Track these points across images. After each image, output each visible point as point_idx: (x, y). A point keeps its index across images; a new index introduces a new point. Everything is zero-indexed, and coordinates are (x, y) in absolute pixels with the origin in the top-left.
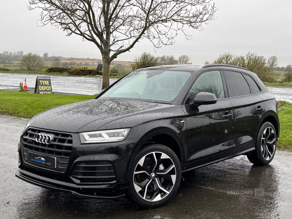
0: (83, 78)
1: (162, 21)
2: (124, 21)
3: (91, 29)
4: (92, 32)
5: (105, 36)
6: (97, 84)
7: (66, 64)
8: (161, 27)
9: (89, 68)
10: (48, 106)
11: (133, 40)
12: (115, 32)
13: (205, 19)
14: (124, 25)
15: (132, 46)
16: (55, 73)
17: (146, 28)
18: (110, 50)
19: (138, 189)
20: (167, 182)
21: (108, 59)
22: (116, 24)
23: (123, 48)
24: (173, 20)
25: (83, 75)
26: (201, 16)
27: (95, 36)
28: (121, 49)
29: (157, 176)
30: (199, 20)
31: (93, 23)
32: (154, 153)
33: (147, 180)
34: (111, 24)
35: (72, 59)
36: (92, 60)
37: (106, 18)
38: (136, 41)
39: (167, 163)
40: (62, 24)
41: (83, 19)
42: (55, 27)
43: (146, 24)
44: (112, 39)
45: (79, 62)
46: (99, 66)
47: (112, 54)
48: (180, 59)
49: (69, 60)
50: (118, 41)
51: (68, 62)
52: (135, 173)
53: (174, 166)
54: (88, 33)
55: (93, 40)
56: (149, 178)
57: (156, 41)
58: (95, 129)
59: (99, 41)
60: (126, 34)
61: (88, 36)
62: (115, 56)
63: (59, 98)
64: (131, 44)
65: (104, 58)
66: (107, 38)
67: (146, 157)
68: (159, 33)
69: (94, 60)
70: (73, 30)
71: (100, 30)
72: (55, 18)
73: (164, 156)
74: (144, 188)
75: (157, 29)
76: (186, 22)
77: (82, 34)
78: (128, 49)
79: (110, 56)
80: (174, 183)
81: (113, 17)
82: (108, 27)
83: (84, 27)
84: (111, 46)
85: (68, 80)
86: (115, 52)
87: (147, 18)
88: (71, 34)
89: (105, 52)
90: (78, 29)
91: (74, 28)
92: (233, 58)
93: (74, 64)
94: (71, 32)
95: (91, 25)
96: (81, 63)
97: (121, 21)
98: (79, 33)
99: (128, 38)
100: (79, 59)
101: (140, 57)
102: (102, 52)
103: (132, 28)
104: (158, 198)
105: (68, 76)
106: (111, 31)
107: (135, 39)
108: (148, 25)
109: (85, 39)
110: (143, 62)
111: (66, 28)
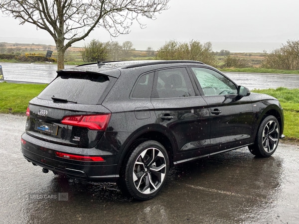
0: (32, 65)
1: (117, 10)
2: (78, 10)
3: (43, 17)
4: (45, 20)
5: (58, 24)
7: (11, 49)
8: (117, 16)
9: (37, 54)
10: (6, 97)
13: (158, 8)
14: (78, 13)
15: (87, 35)
16: (3, 60)
17: (101, 16)
18: (64, 38)
21: (62, 48)
22: (69, 12)
23: (76, 37)
24: (128, 9)
25: (32, 62)
26: (155, 6)
27: (48, 24)
30: (152, 9)
31: (46, 11)
34: (64, 12)
35: (17, 45)
36: (37, 45)
37: (59, 5)
38: (92, 29)
40: (13, 12)
41: (35, 7)
42: (6, 15)
43: (101, 13)
44: (65, 27)
45: (25, 47)
46: (48, 53)
47: (66, 42)
49: (14, 45)
50: (71, 29)
51: (13, 47)
54: (41, 21)
55: (46, 28)
59: (52, 29)
60: (80, 22)
61: (41, 24)
62: (69, 45)
63: (14, 88)
64: (86, 32)
65: (58, 46)
66: (60, 27)
68: (115, 22)
69: (39, 45)
70: (26, 18)
71: (53, 18)
72: (5, 6)
75: (112, 18)
76: (139, 12)
77: (35, 23)
78: (83, 38)
79: (65, 45)
81: (66, 5)
82: (61, 14)
83: (36, 15)
84: (64, 34)
85: (17, 67)
86: (68, 41)
87: (102, 7)
88: (24, 22)
89: (59, 40)
90: (30, 17)
92: (178, 45)
93: (20, 50)
94: (24, 20)
95: (44, 13)
96: (26, 49)
97: (75, 9)
98: (33, 21)
99: (81, 26)
100: (24, 45)
101: (89, 43)
102: (56, 41)
103: (85, 16)
105: (16, 62)
106: (64, 19)
107: (90, 28)
108: (103, 14)
109: (38, 28)
110: (93, 49)
111: (18, 16)
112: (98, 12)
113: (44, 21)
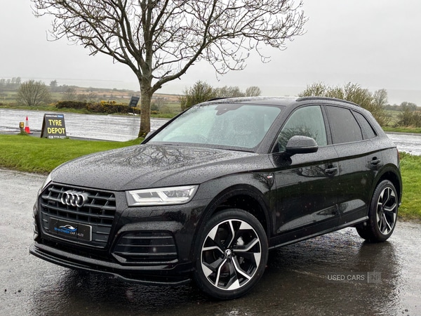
0: (109, 117)
1: (228, 35)
2: (173, 35)
3: (124, 45)
4: (126, 50)
5: (144, 56)
6: (130, 125)
7: (83, 96)
8: (227, 44)
9: (118, 103)
10: (64, 155)
11: (185, 62)
12: (159, 51)
13: (289, 33)
14: (172, 41)
15: (183, 71)
16: (68, 110)
17: (203, 46)
18: (152, 77)
19: (207, 272)
20: (247, 263)
21: (148, 90)
22: (161, 39)
23: (170, 74)
24: (244, 34)
25: (110, 113)
26: (284, 29)
27: (130, 55)
28: (167, 75)
29: (233, 254)
30: (280, 34)
31: (128, 38)
32: (230, 221)
33: (220, 259)
34: (153, 39)
35: (92, 90)
36: (120, 91)
37: (146, 29)
38: (190, 63)
39: (247, 236)
40: (82, 38)
41: (113, 32)
42: (73, 43)
43: (205, 40)
44: (154, 61)
45: (103, 94)
46: (132, 100)
47: (154, 82)
48: (248, 91)
49: (88, 90)
50: (163, 64)
51: (86, 93)
52: (204, 249)
53: (258, 240)
54: (120, 51)
55: (128, 62)
56: (223, 256)
57: (219, 65)
58: (148, 186)
59: (135, 63)
60: (175, 54)
61: (121, 56)
62: (158, 86)
63: (78, 145)
64: (183, 68)
65: (143, 88)
66: (147, 59)
67: (219, 227)
68: (224, 52)
69: (123, 91)
70: (99, 47)
71: (137, 47)
72: (72, 30)
73: (244, 226)
74: (215, 271)
75: (220, 47)
76: (261, 38)
77: (111, 53)
78: (178, 76)
79: (152, 86)
80: (258, 264)
81: (156, 29)
82: (149, 42)
83: (114, 43)
84: (153, 70)
85: (88, 120)
86: (158, 80)
87: (206, 31)
88: (96, 52)
89: (144, 79)
90: (106, 46)
91: (100, 45)
92: (326, 91)
93: (95, 97)
94: (96, 50)
95: (125, 40)
96: (104, 96)
97: (168, 35)
98: (108, 52)
99: (177, 59)
100: (102, 90)
101: (193, 87)
102: (140, 80)
103: (183, 46)
104: (236, 285)
105: (87, 114)
106: (154, 49)
107: (189, 61)
108: (207, 41)
109: (116, 60)
110: (197, 95)
111: (88, 44)
112: (201, 38)
113: (124, 52)
